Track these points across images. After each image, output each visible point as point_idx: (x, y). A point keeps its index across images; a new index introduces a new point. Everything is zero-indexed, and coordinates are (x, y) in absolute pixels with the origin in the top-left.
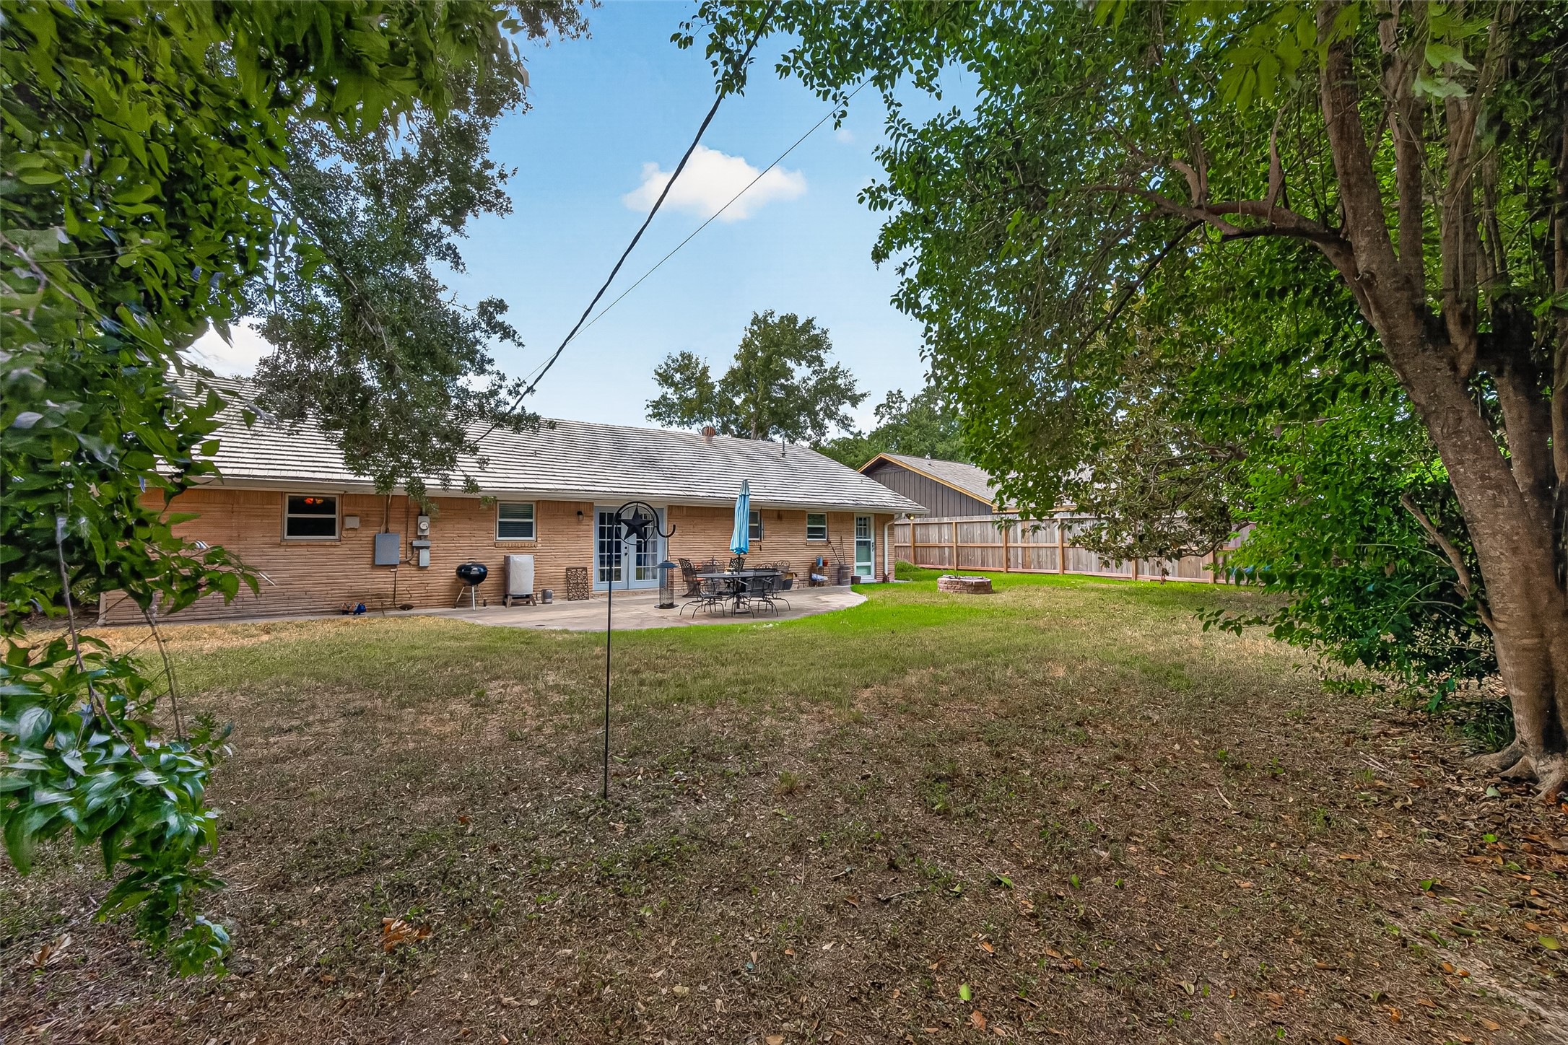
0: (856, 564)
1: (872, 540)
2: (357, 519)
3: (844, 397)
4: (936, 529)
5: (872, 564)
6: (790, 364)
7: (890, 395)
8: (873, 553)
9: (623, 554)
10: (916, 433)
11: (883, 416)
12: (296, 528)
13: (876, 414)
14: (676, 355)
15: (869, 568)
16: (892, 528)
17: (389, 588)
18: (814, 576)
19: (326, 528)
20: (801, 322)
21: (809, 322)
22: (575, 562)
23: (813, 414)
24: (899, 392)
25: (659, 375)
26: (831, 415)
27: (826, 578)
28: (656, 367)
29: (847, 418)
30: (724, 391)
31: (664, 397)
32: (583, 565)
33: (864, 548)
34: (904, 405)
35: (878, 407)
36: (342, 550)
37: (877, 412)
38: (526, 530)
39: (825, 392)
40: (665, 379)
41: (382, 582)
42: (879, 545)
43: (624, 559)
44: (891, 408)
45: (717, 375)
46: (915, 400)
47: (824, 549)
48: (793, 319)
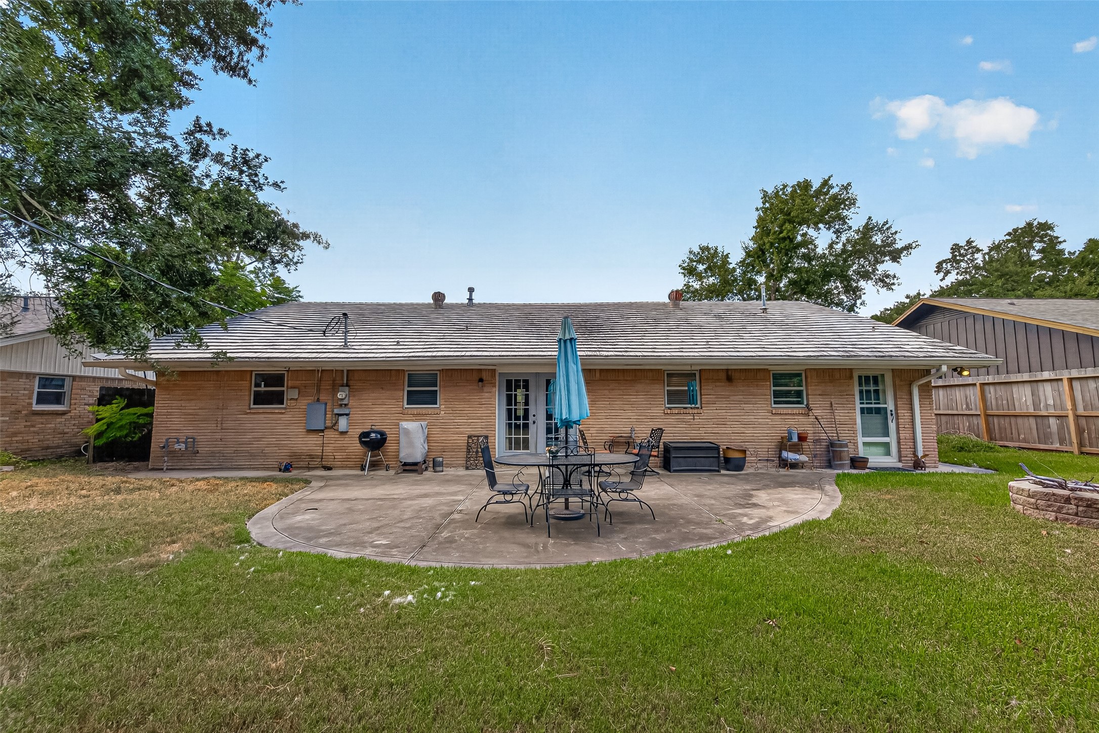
0: (861, 440)
1: (890, 406)
2: (297, 391)
3: (884, 254)
4: (1027, 389)
5: (892, 440)
6: (811, 232)
7: (956, 248)
8: (892, 426)
9: (530, 422)
10: (1000, 283)
11: (947, 273)
12: (260, 399)
13: (938, 272)
14: (696, 250)
15: (887, 445)
16: (926, 390)
17: (318, 451)
18: (785, 454)
19: (277, 398)
20: (816, 185)
21: (825, 183)
22: (478, 429)
23: (844, 278)
24: (969, 242)
25: (684, 268)
26: (866, 276)
27: (803, 458)
28: (680, 262)
29: (888, 276)
30: (744, 273)
31: (687, 286)
32: (484, 432)
33: (876, 419)
34: (979, 257)
35: (940, 264)
36: (286, 417)
37: (939, 268)
38: (431, 398)
39: (858, 253)
40: (690, 271)
41: (312, 443)
42: (904, 413)
43: (532, 428)
44: (958, 262)
45: (736, 257)
46: (996, 247)
47: (802, 419)
48: (806, 185)
